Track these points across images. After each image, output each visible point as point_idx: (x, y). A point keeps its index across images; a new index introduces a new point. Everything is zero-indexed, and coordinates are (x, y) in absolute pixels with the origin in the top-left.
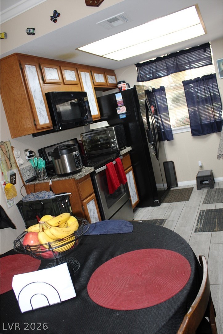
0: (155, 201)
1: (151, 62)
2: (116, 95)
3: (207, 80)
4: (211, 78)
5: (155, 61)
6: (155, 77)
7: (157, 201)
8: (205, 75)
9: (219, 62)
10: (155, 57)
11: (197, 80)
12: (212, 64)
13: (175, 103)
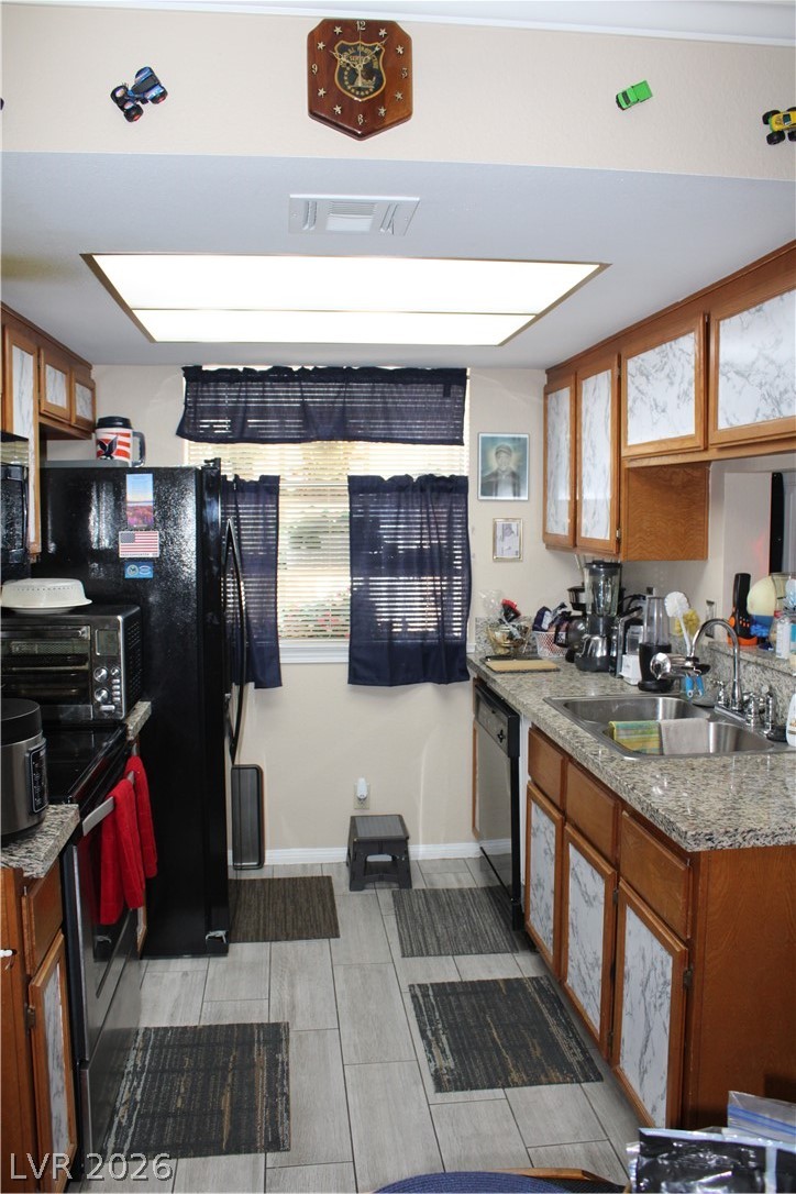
0: (212, 934)
1: (249, 375)
2: (129, 477)
3: (435, 494)
4: (450, 489)
5: (263, 376)
6: (246, 435)
7: (221, 933)
8: (431, 475)
9: (487, 444)
10: (266, 364)
11: (401, 485)
12: (460, 442)
13: (303, 547)
